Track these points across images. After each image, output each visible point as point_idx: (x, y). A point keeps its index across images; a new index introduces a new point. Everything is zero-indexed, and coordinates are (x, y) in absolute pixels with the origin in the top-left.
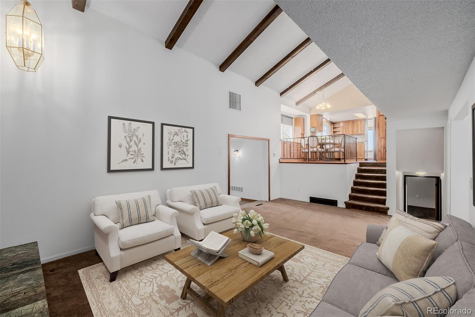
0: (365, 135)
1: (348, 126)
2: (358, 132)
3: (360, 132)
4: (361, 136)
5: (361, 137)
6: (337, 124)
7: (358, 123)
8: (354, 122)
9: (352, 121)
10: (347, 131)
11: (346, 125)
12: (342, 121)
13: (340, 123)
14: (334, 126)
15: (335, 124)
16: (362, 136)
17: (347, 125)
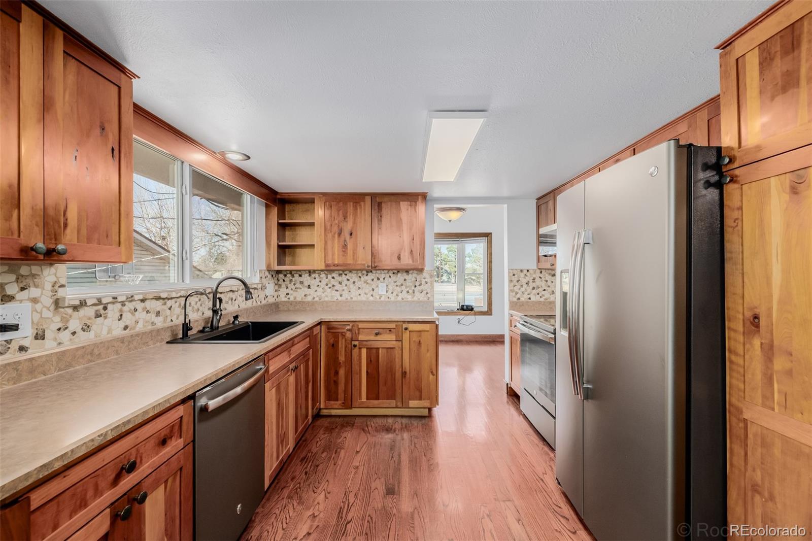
0: (425, 274)
1: (354, 223)
2: (399, 258)
3: (411, 262)
4: (406, 276)
5: (408, 283)
6: (300, 206)
7: (399, 209)
8: (380, 205)
9: (373, 196)
10: (350, 246)
11: (345, 218)
12: (324, 194)
13: (312, 201)
14: (281, 215)
15: (288, 207)
16: (411, 277)
17: (350, 219)
